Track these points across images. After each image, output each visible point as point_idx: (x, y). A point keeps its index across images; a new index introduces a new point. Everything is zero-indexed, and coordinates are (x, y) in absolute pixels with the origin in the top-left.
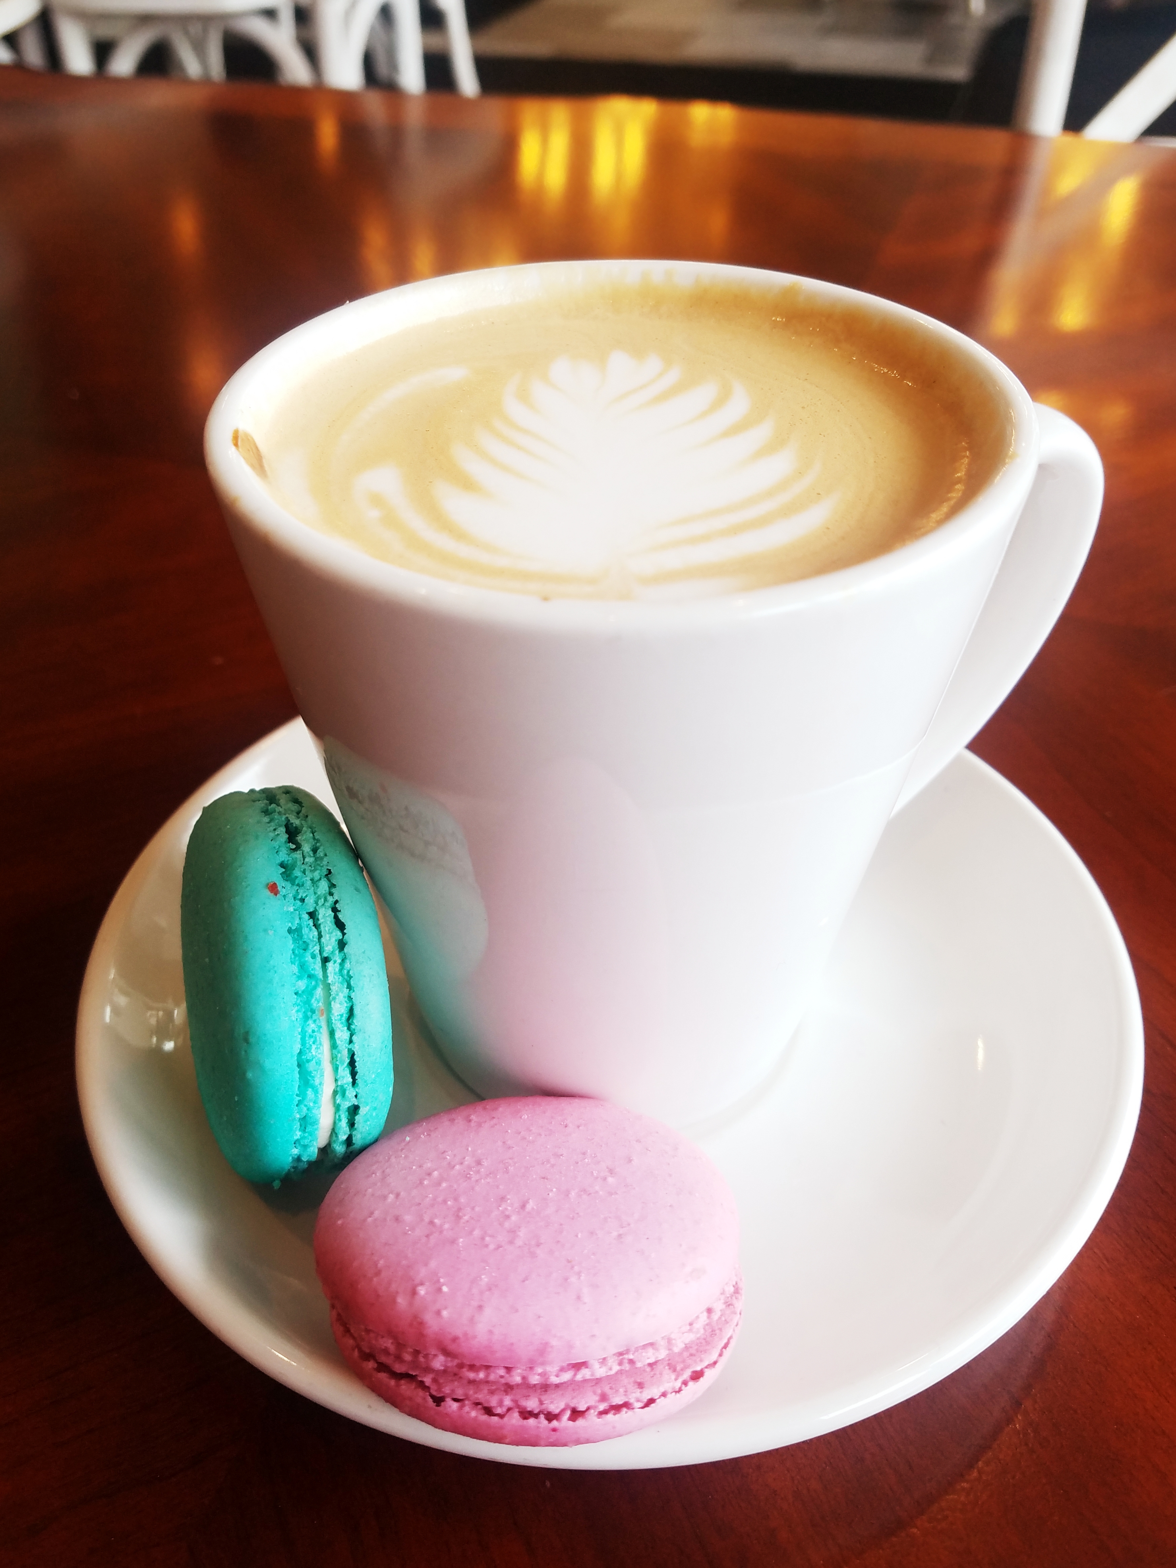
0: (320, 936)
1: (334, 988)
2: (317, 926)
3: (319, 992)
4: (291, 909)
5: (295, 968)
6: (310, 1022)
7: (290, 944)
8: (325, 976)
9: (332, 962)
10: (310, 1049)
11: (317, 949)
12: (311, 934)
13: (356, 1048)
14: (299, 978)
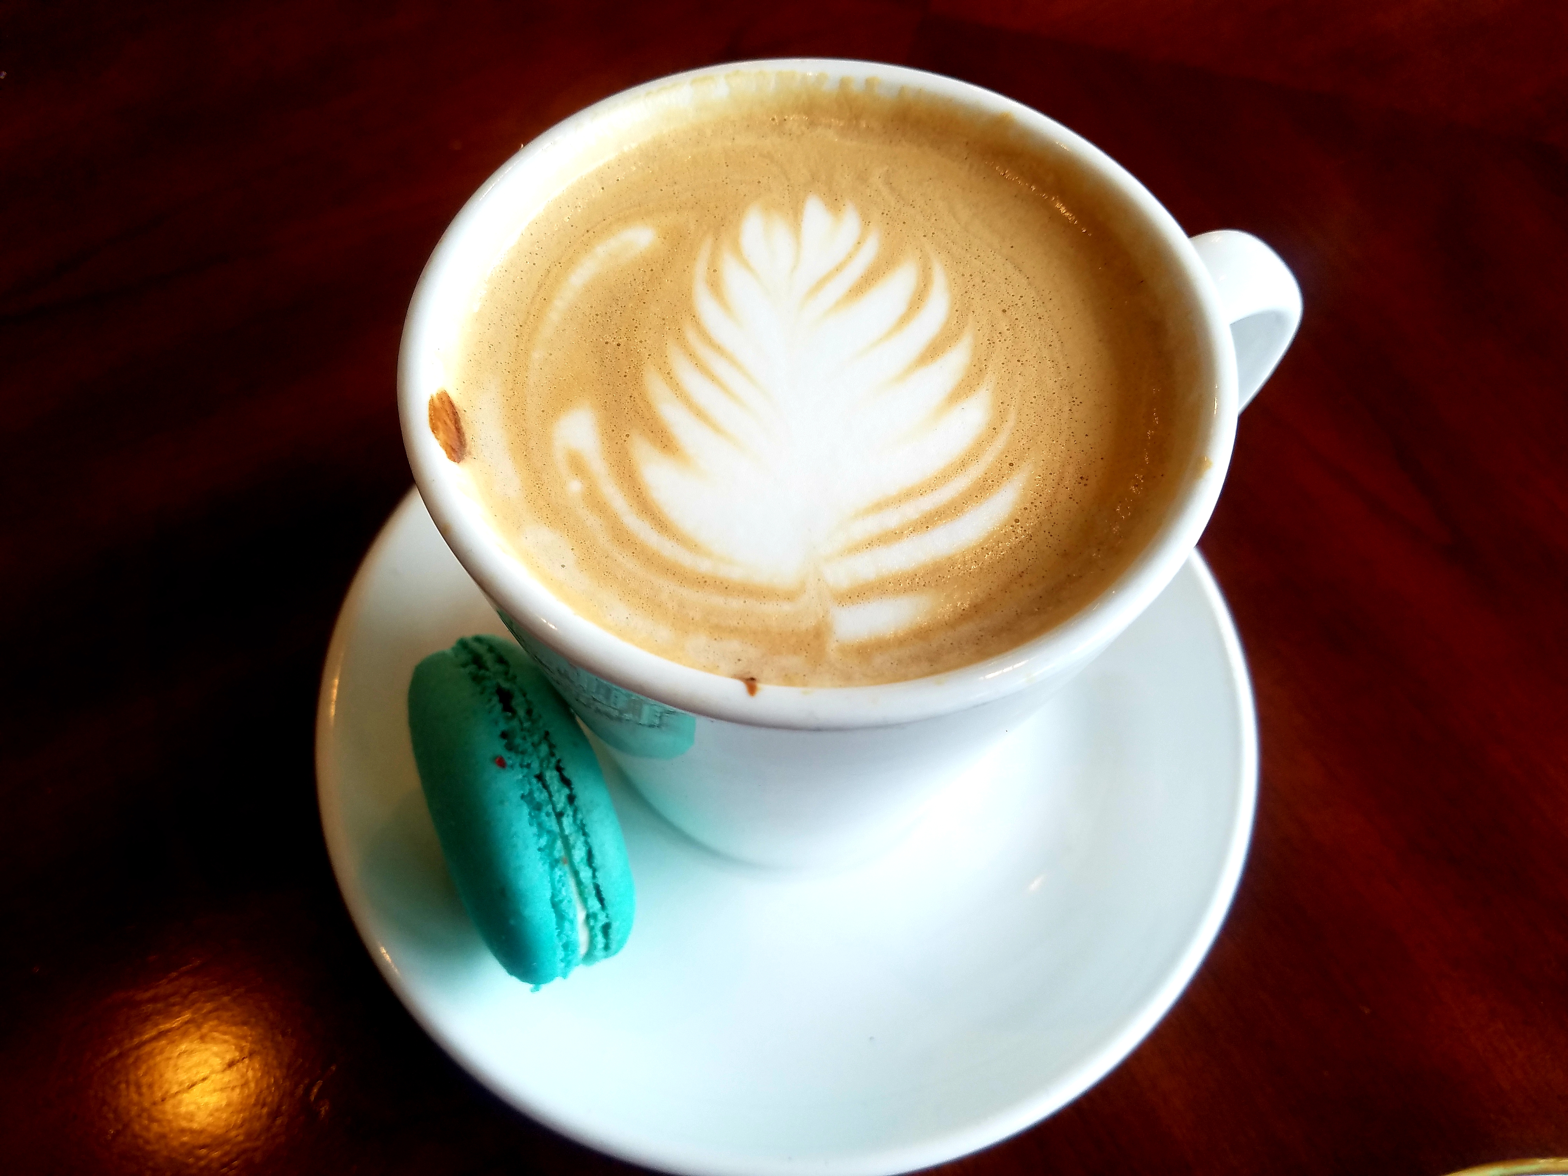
0: (550, 796)
1: (572, 840)
2: (545, 786)
3: (559, 844)
4: (520, 776)
5: (535, 829)
6: (556, 870)
7: (525, 810)
8: (562, 829)
9: (565, 816)
10: (560, 891)
11: (549, 808)
12: (541, 796)
13: (600, 881)
14: (539, 836)
